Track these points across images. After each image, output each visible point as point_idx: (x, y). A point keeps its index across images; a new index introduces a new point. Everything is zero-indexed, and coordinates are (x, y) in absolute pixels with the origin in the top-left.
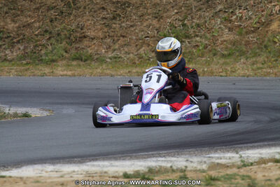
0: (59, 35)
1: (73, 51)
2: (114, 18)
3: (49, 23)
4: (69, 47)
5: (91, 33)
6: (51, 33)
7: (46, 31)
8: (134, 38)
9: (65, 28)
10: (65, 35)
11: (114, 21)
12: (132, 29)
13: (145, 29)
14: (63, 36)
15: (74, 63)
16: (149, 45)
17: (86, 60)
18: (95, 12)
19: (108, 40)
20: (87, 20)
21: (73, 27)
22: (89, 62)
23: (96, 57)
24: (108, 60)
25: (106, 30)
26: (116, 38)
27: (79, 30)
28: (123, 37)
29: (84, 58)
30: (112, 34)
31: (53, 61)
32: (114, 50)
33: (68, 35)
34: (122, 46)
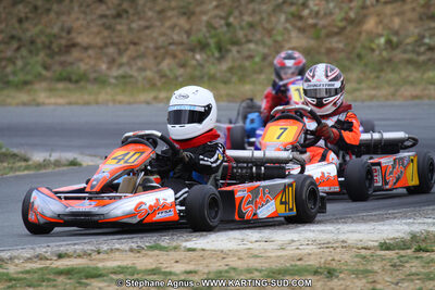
0: (32, 42)
1: (57, 68)
2: (119, 15)
3: (17, 25)
4: (49, 61)
5: (83, 39)
6: (20, 40)
7: (13, 37)
8: (151, 45)
9: (42, 32)
10: (43, 43)
11: (118, 20)
12: (148, 32)
13: (168, 32)
14: (40, 45)
15: (60, 85)
16: (174, 56)
17: (77, 82)
18: (88, 6)
19: (111, 50)
20: (76, 19)
21: (56, 30)
22: (82, 83)
23: (92, 76)
24: (113, 81)
25: (106, 33)
26: (122, 47)
27: (64, 34)
28: (135, 44)
29: (74, 78)
30: (116, 40)
31: (26, 83)
32: (121, 65)
33: (47, 43)
34: (133, 59)
